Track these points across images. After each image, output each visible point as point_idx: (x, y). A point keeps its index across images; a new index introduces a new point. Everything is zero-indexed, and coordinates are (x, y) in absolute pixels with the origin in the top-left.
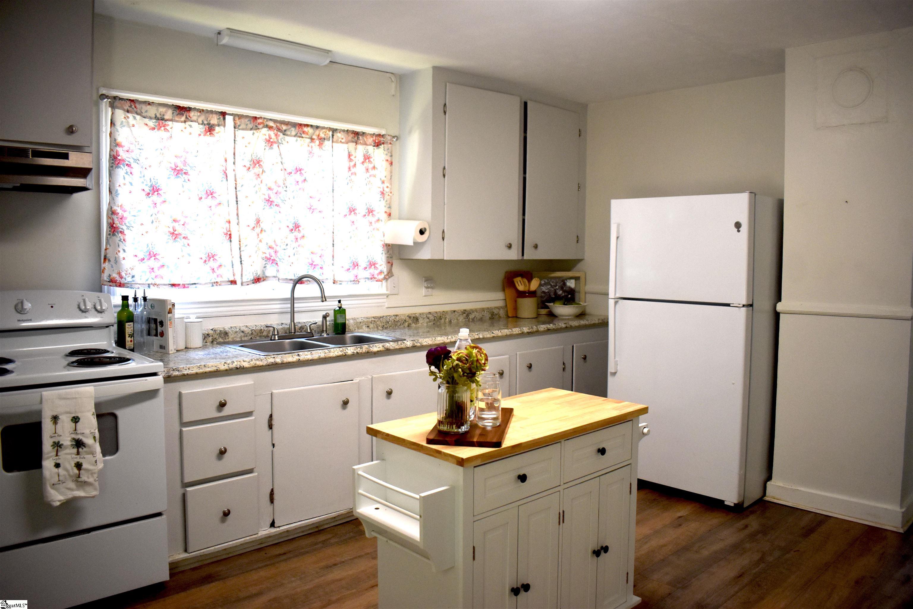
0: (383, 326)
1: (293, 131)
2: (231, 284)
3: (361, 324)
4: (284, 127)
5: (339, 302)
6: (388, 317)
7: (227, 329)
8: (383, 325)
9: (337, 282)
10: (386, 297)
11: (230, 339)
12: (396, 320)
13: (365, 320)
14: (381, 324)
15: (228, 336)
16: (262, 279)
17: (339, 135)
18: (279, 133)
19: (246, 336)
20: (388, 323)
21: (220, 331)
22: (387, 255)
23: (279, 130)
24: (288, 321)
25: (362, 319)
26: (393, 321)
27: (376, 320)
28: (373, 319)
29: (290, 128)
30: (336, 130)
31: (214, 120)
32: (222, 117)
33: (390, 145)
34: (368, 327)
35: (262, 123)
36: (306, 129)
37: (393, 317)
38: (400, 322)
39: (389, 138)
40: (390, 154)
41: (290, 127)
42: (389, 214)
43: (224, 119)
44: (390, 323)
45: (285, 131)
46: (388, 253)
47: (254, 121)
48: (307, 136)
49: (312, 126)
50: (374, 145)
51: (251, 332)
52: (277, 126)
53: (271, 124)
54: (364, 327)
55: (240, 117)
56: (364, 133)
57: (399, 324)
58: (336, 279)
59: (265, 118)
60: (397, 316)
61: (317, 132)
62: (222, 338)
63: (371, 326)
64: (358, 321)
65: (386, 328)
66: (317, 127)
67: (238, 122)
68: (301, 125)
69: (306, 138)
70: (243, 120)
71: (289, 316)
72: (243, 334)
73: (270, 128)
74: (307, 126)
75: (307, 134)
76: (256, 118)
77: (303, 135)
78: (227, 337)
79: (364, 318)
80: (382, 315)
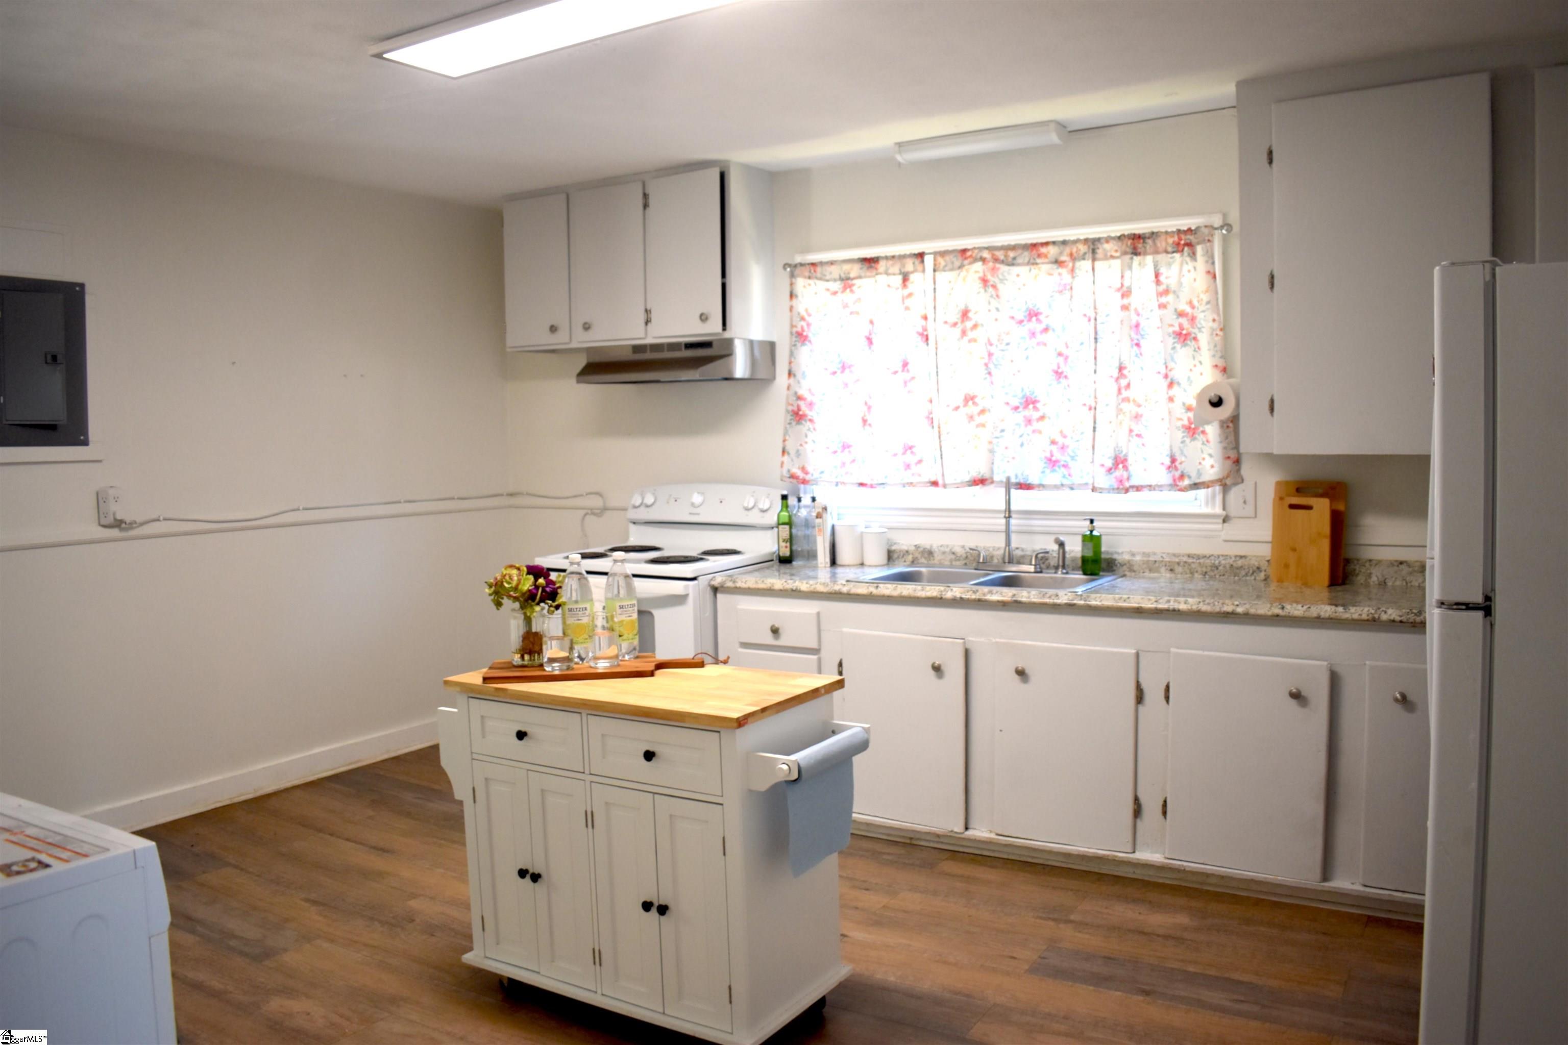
0: (1206, 573)
1: (1026, 256)
2: (931, 486)
3: (1157, 565)
4: (1011, 254)
5: (1092, 521)
6: (1221, 558)
7: (935, 548)
8: (1204, 570)
9: (1096, 490)
10: (1221, 521)
11: (936, 562)
12: (1235, 565)
13: (1167, 559)
14: (1199, 569)
15: (933, 556)
16: (989, 481)
17: (1107, 246)
18: (998, 265)
19: (959, 560)
20: (1217, 569)
21: (924, 549)
22: (1225, 444)
23: (996, 260)
24: (1002, 544)
25: (1164, 555)
26: (1228, 566)
27: (1191, 560)
28: (1185, 559)
29: (1022, 253)
30: (1099, 240)
31: (909, 265)
32: (917, 261)
33: (1208, 244)
34: (1171, 570)
35: (971, 256)
36: (1043, 250)
37: (1231, 561)
38: (1247, 570)
39: (1206, 231)
40: (1210, 261)
41: (1019, 252)
42: (1221, 368)
43: (923, 262)
44: (1220, 568)
45: (1014, 258)
46: (1227, 441)
47: (962, 256)
48: (1046, 260)
49: (1054, 243)
50: (1175, 249)
51: (964, 555)
52: (993, 255)
53: (986, 254)
54: (1163, 570)
55: (943, 254)
56: (1153, 233)
57: (1243, 573)
58: (1096, 485)
59: (975, 248)
60: (1241, 557)
61: (1067, 250)
62: (925, 558)
63: (1179, 569)
64: (1152, 558)
65: (1211, 577)
66: (1064, 243)
67: (941, 261)
68: (1034, 246)
69: (1043, 263)
70: (948, 258)
71: (1003, 536)
72: (953, 557)
73: (983, 260)
74: (1046, 244)
75: (1046, 256)
76: (964, 251)
77: (1038, 261)
78: (932, 558)
79: (1168, 554)
80: (1220, 553)
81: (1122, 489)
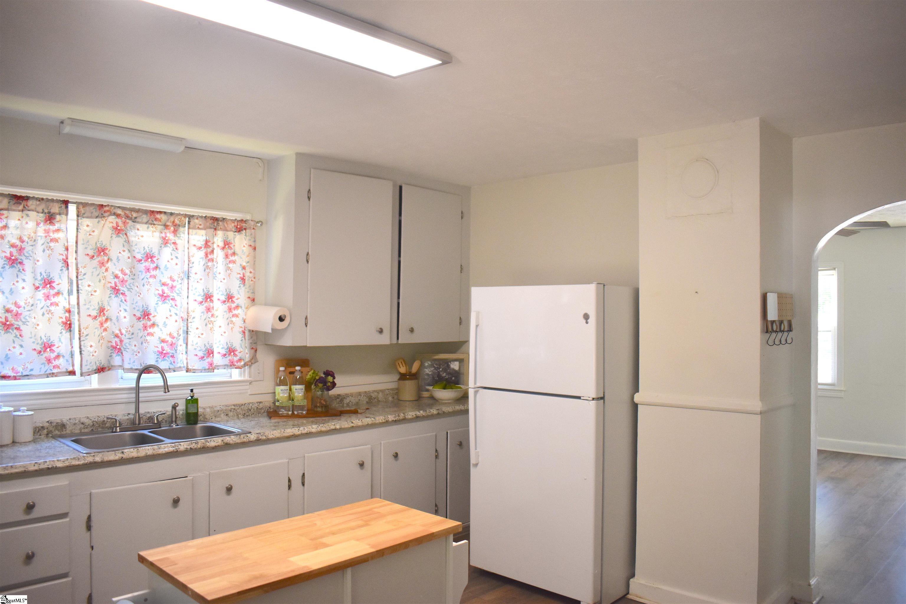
0: (245, 414)
1: (145, 218)
2: (69, 375)
3: (219, 412)
4: (135, 215)
5: (192, 391)
6: (251, 405)
7: (65, 421)
8: (244, 412)
9: (190, 370)
10: (248, 384)
11: (68, 431)
12: (259, 407)
13: (224, 408)
14: (241, 412)
15: (65, 428)
16: (107, 369)
17: (196, 221)
18: (128, 221)
19: (87, 428)
20: (250, 410)
21: (57, 423)
22: (251, 341)
23: (127, 217)
24: (133, 411)
25: (221, 407)
26: (255, 408)
27: (236, 408)
28: (233, 407)
29: (142, 215)
30: (193, 216)
31: (55, 208)
32: (63, 206)
33: (253, 231)
34: (227, 415)
35: (108, 211)
36: (158, 216)
37: (256, 405)
38: (264, 409)
39: (252, 223)
40: (253, 240)
41: (141, 214)
42: (252, 299)
43: (67, 207)
44: (252, 410)
45: (136, 218)
46: (252, 339)
47: (100, 209)
48: (160, 223)
49: (165, 213)
50: (236, 230)
51: (92, 424)
52: (125, 213)
53: (119, 212)
54: (222, 415)
55: (85, 205)
56: (224, 219)
57: (263, 411)
58: (190, 367)
59: (112, 206)
60: (260, 402)
61: (172, 219)
62: (58, 430)
63: (231, 414)
64: (216, 409)
65: (247, 416)
66: (172, 214)
67: (82, 210)
68: (153, 212)
69: (158, 225)
70: (87, 208)
71: (133, 406)
72: (83, 426)
73: (118, 216)
74: (160, 212)
75: (160, 221)
76: (102, 206)
77: (155, 223)
78: (64, 430)
79: (223, 405)
80: (243, 402)
81: (211, 369)
